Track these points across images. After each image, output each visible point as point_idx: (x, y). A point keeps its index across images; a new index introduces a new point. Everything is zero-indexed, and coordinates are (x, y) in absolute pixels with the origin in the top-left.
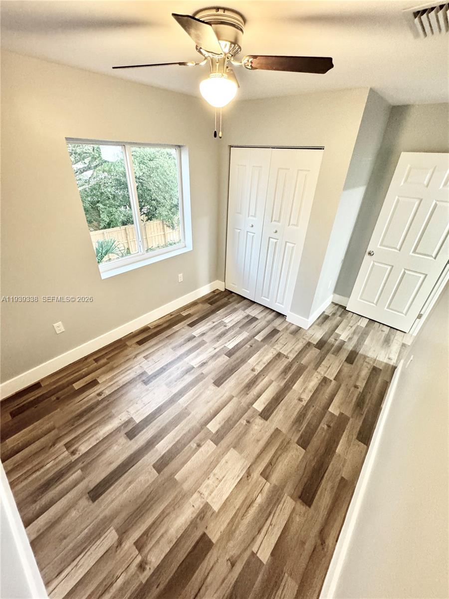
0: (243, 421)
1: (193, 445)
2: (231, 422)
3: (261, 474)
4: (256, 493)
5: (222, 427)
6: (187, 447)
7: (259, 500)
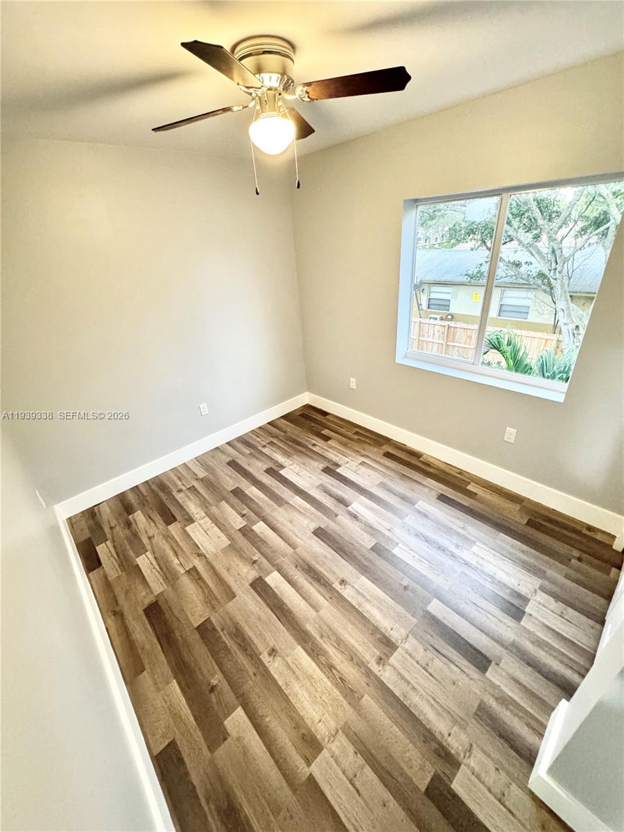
0: (257, 557)
3: (194, 567)
4: (181, 559)
5: (257, 534)
7: (176, 561)
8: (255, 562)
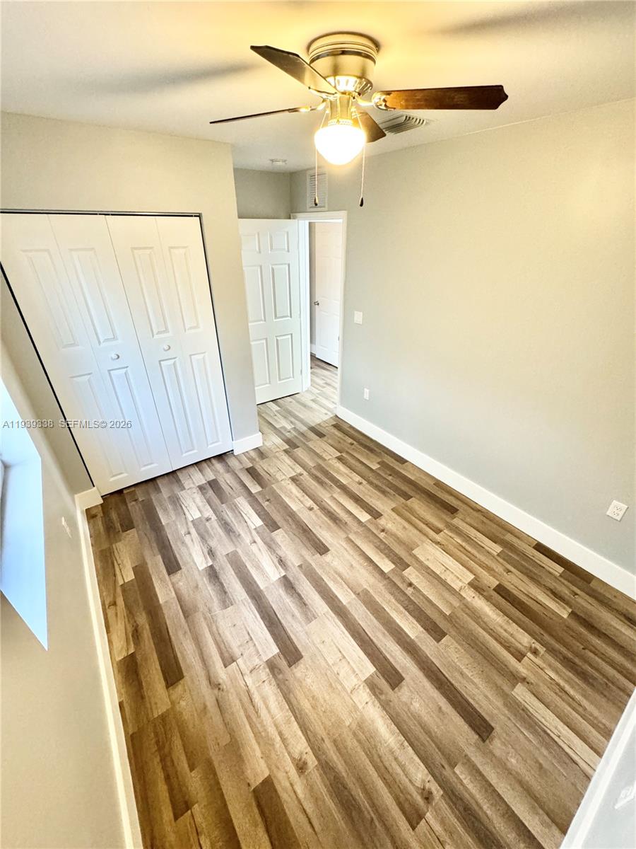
0: (382, 535)
1: (409, 591)
2: (382, 547)
3: (437, 534)
4: (454, 542)
5: (387, 557)
6: (412, 598)
8: (383, 531)
